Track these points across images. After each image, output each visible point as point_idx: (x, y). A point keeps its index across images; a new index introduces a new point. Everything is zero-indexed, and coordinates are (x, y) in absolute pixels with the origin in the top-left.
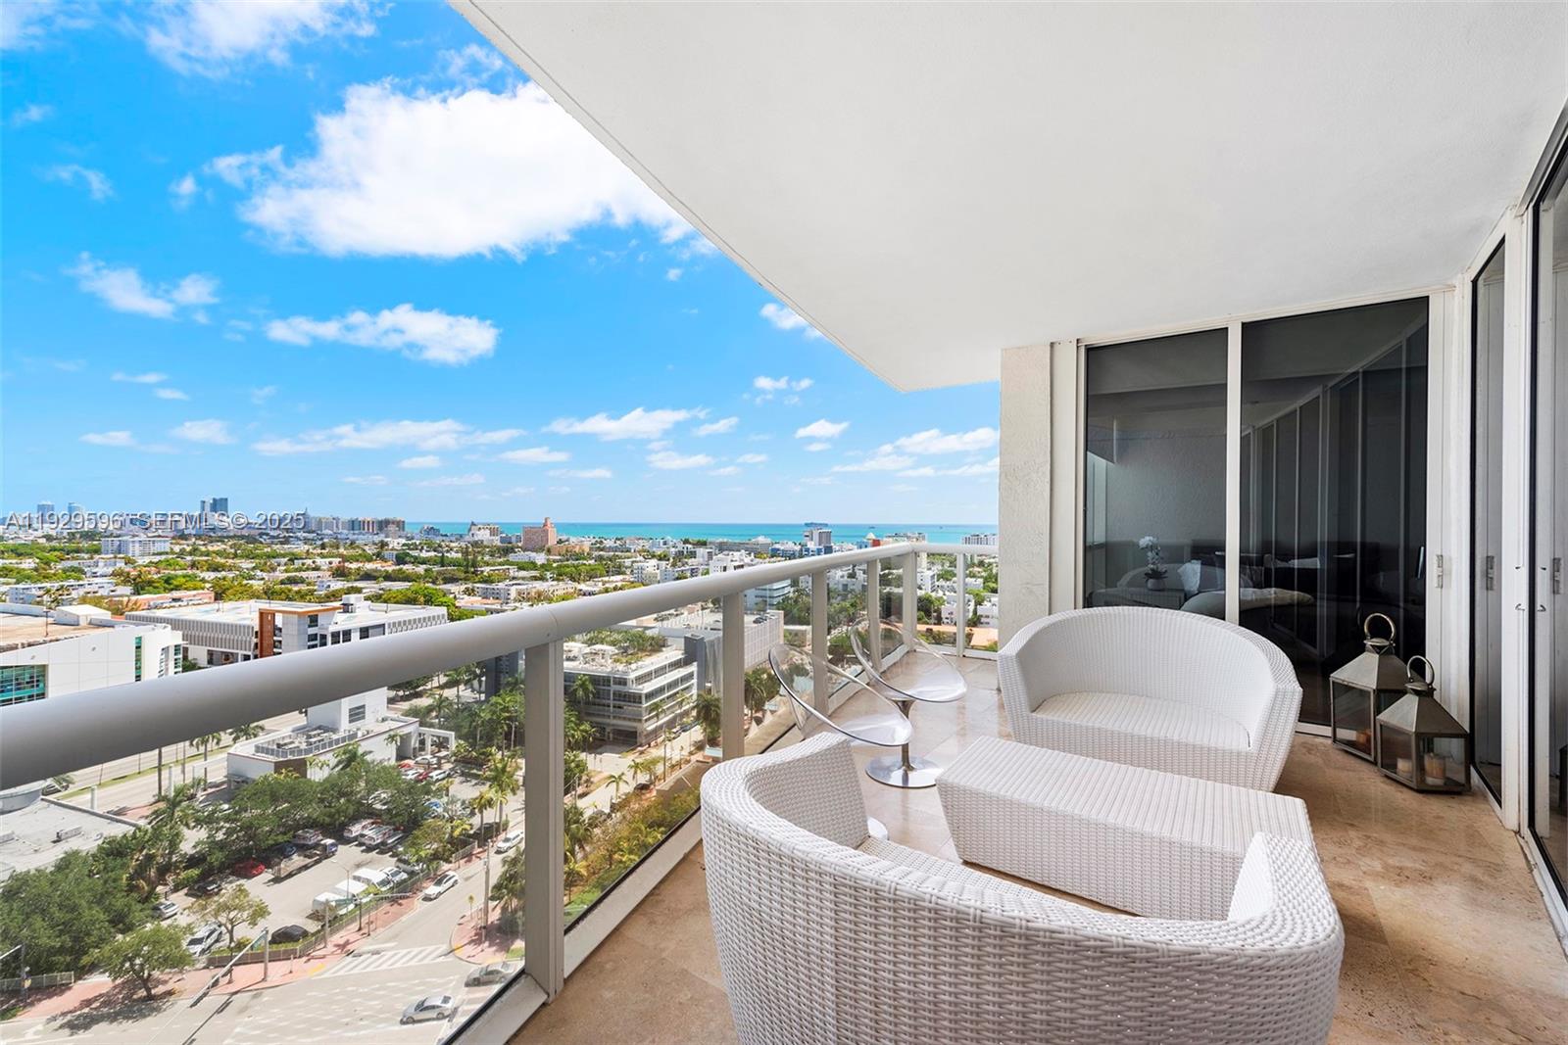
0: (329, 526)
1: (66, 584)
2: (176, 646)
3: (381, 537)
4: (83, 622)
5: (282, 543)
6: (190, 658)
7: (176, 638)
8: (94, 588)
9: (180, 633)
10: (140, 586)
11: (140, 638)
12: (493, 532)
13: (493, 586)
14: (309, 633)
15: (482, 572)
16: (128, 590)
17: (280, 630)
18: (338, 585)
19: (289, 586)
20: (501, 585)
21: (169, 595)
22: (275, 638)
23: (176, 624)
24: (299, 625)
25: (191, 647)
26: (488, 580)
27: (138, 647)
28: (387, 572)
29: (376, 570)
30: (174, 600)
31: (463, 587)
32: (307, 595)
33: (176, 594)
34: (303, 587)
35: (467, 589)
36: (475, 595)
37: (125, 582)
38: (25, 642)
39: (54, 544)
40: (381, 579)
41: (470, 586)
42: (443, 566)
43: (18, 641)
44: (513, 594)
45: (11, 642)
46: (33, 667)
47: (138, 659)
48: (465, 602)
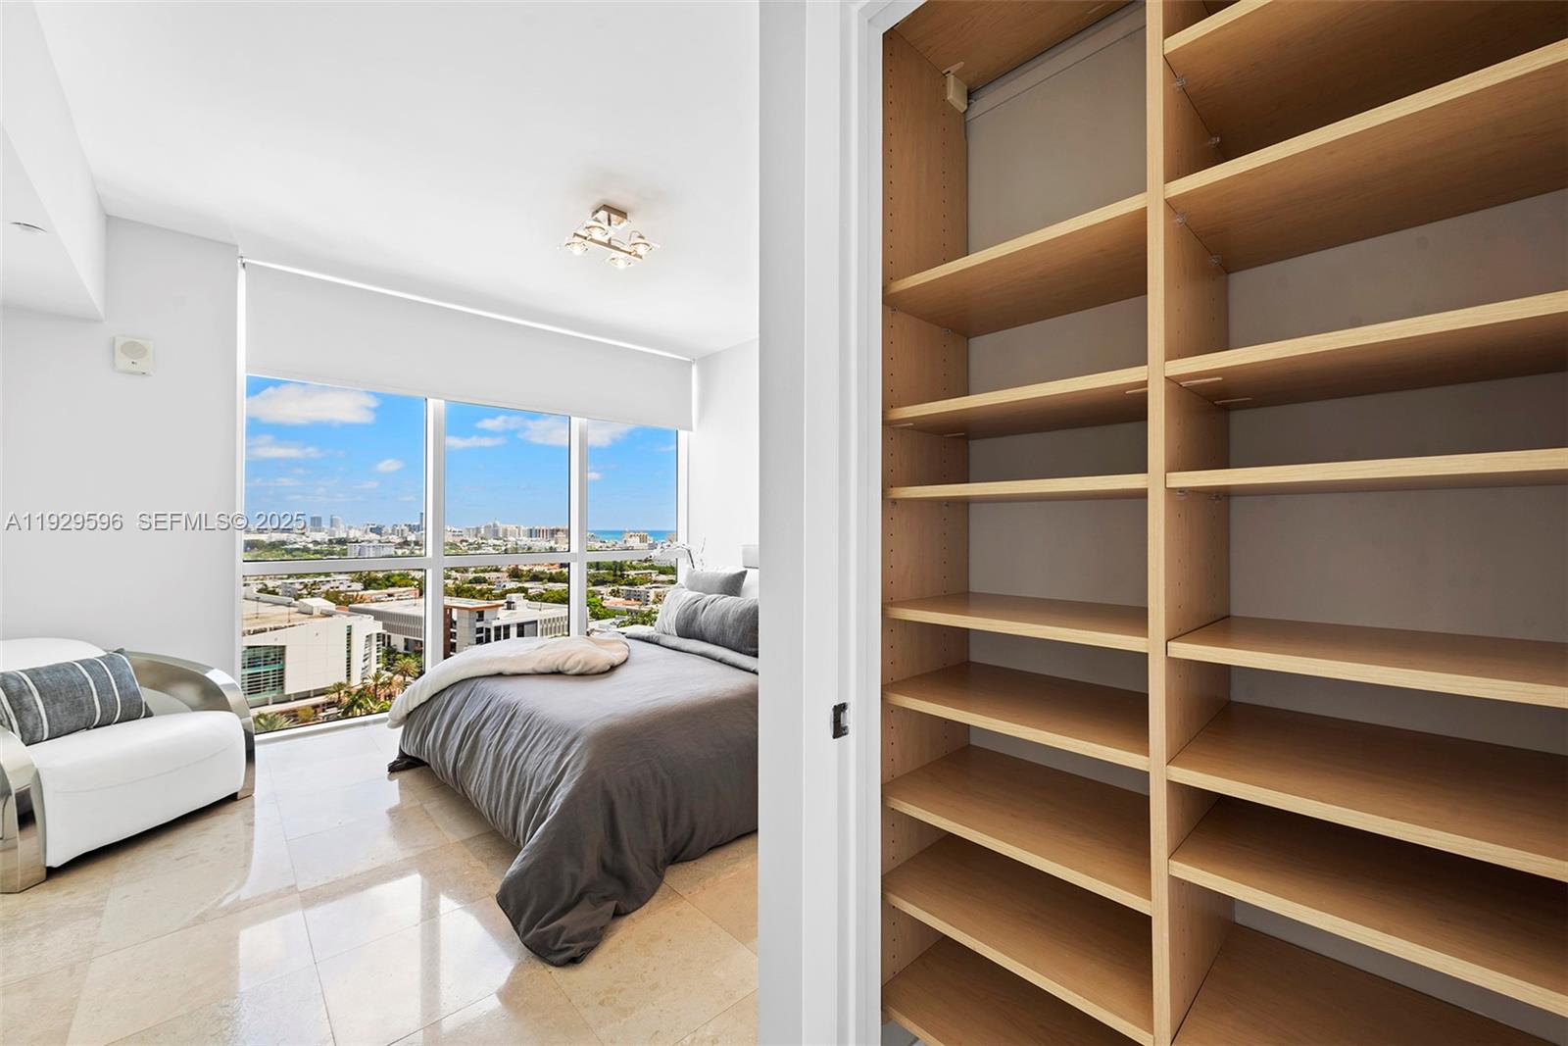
0: (513, 534)
1: (318, 580)
2: (378, 634)
3: (552, 543)
4: (316, 612)
5: (476, 549)
6: (392, 644)
7: (377, 627)
8: (337, 584)
9: (381, 623)
10: (369, 583)
11: (350, 627)
12: (643, 540)
13: (635, 588)
14: (478, 626)
15: (628, 575)
16: (358, 586)
17: (455, 622)
18: (512, 585)
19: (474, 585)
20: (642, 588)
21: (386, 591)
22: (452, 630)
23: (378, 615)
24: (470, 619)
25: (393, 635)
26: (632, 584)
27: (349, 634)
28: (551, 573)
29: (543, 573)
30: (390, 595)
31: (610, 589)
32: (486, 593)
33: (391, 590)
34: (485, 586)
35: (613, 591)
36: (619, 597)
37: (359, 580)
38: (272, 626)
39: (318, 547)
40: (546, 580)
41: (615, 588)
42: (598, 569)
43: (268, 626)
44: (652, 597)
45: (262, 627)
46: (275, 647)
47: (349, 645)
48: (611, 602)
